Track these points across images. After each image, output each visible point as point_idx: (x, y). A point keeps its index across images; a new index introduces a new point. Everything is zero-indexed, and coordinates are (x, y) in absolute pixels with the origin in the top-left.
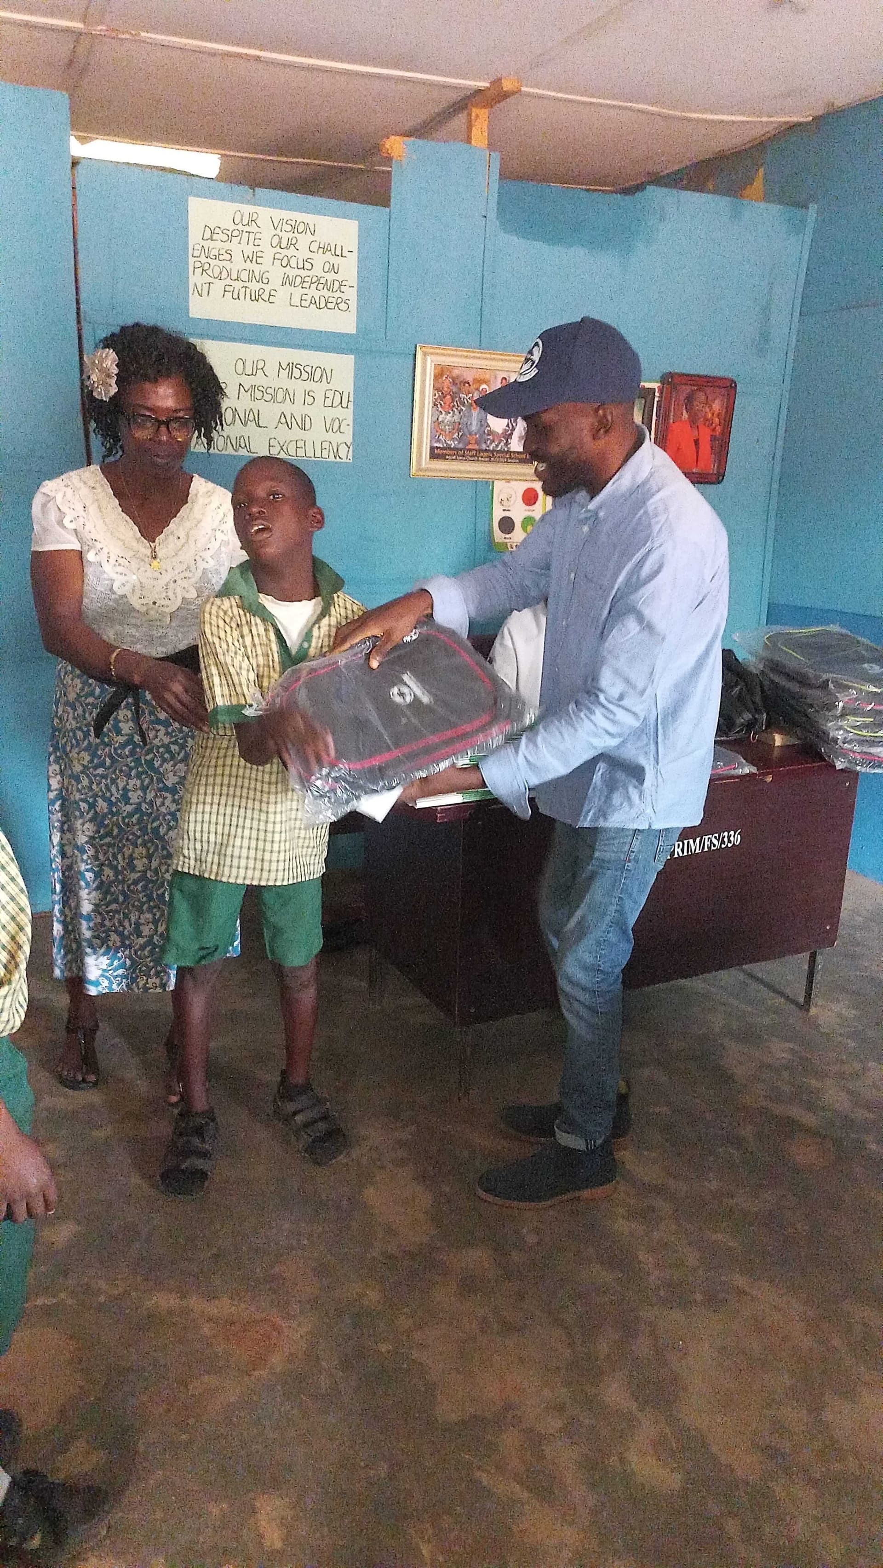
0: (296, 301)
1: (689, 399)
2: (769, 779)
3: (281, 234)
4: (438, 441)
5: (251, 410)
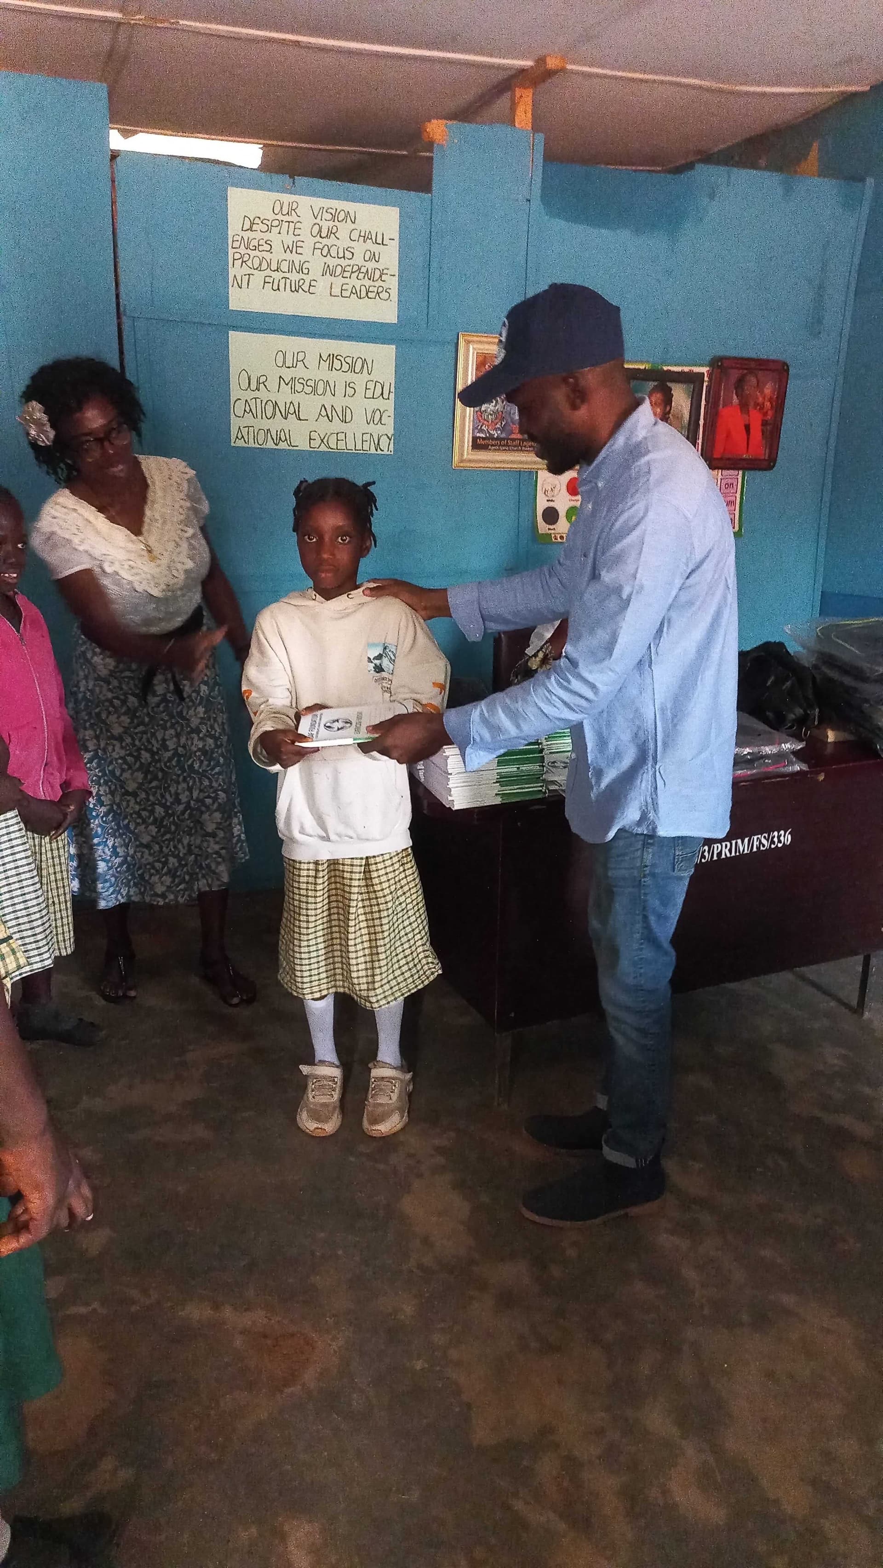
0: (336, 291)
1: (740, 384)
3: (321, 223)
4: (481, 431)
5: (291, 402)
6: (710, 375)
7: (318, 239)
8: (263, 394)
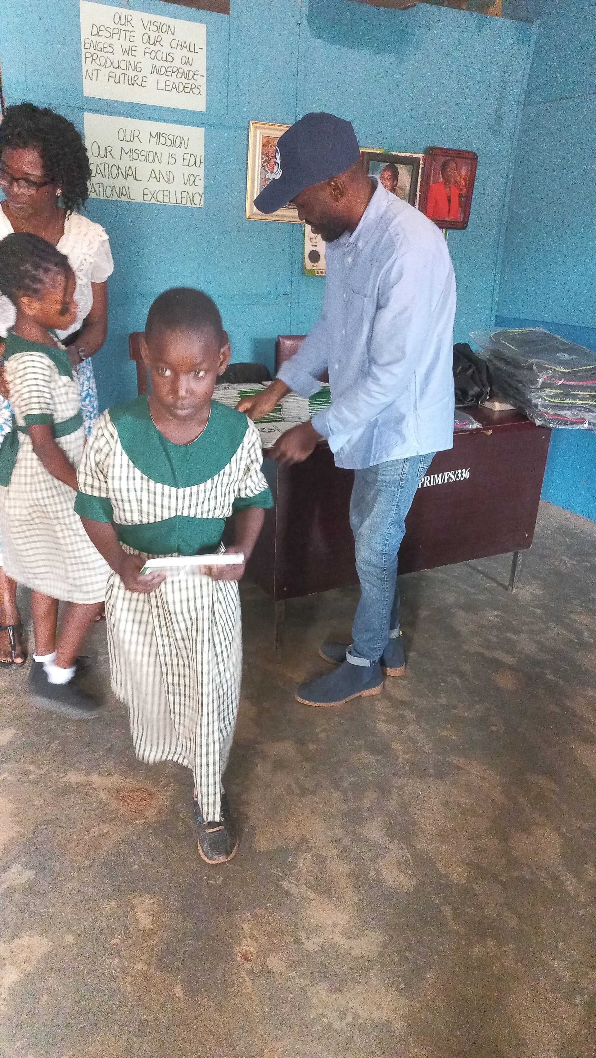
0: (162, 86)
1: (444, 166)
2: (490, 432)
3: (149, 33)
5: (130, 167)
6: (425, 160)
7: (147, 45)
8: (109, 160)
